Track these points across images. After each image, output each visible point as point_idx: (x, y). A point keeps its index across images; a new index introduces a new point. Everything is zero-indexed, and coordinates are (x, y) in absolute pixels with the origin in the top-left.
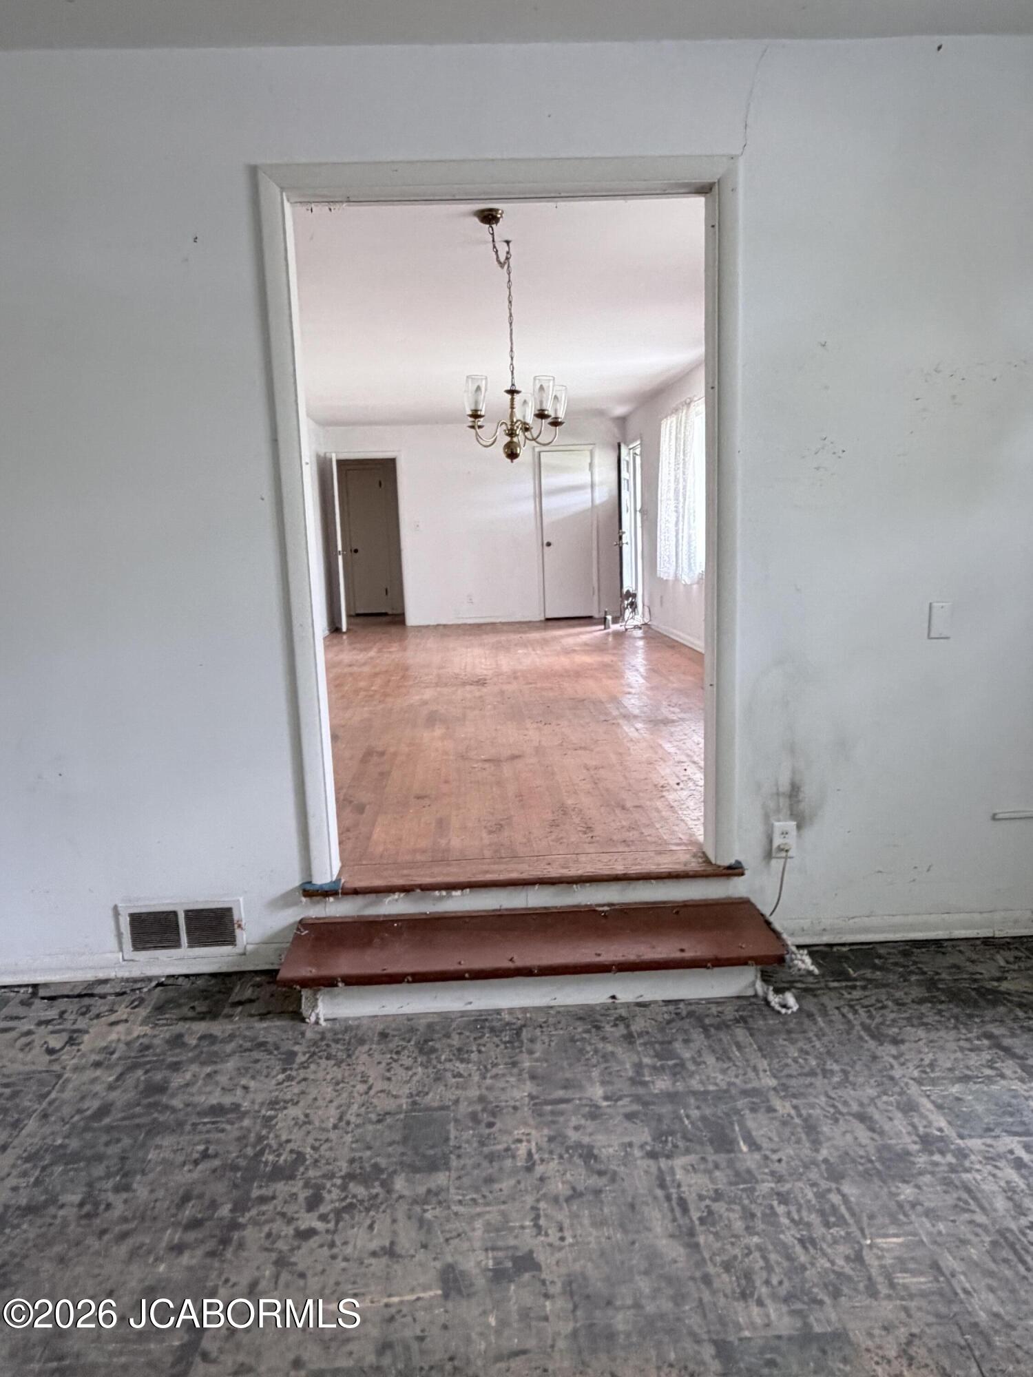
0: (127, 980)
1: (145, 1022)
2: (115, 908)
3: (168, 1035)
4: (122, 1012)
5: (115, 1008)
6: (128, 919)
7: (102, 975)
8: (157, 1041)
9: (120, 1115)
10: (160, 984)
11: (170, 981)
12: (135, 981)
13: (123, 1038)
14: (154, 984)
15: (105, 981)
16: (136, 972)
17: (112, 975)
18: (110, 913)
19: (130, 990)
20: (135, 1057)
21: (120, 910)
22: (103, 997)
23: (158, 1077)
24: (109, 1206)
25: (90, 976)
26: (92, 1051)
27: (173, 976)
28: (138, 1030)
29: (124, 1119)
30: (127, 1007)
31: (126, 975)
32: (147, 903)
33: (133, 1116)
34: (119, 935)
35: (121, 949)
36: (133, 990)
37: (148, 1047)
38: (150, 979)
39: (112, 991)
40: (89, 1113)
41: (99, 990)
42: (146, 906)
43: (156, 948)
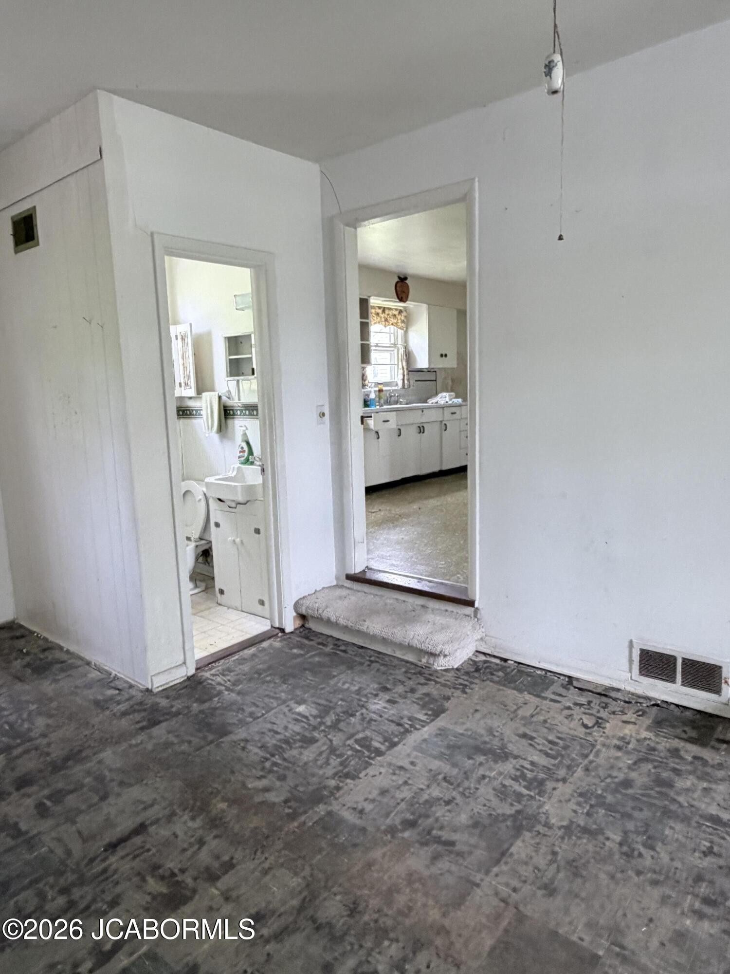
0: (633, 694)
1: (648, 729)
2: (631, 642)
3: (668, 745)
4: (630, 716)
5: (626, 711)
6: (639, 652)
7: (615, 685)
8: (660, 747)
9: (640, 792)
10: (657, 705)
11: (665, 706)
12: (639, 697)
13: (634, 735)
14: (652, 703)
15: (618, 690)
16: (639, 691)
17: (622, 687)
18: (627, 644)
19: (634, 701)
20: (645, 753)
21: (635, 645)
22: (615, 700)
23: (665, 775)
24: (640, 855)
25: (607, 683)
26: (613, 737)
27: (667, 702)
28: (645, 734)
29: (643, 795)
30: (634, 714)
31: (632, 690)
32: (655, 644)
33: (648, 796)
34: (631, 661)
35: (630, 671)
36: (637, 703)
37: (654, 749)
38: (648, 698)
39: (622, 698)
40: (617, 780)
41: (613, 694)
42: (653, 646)
43: (656, 678)
